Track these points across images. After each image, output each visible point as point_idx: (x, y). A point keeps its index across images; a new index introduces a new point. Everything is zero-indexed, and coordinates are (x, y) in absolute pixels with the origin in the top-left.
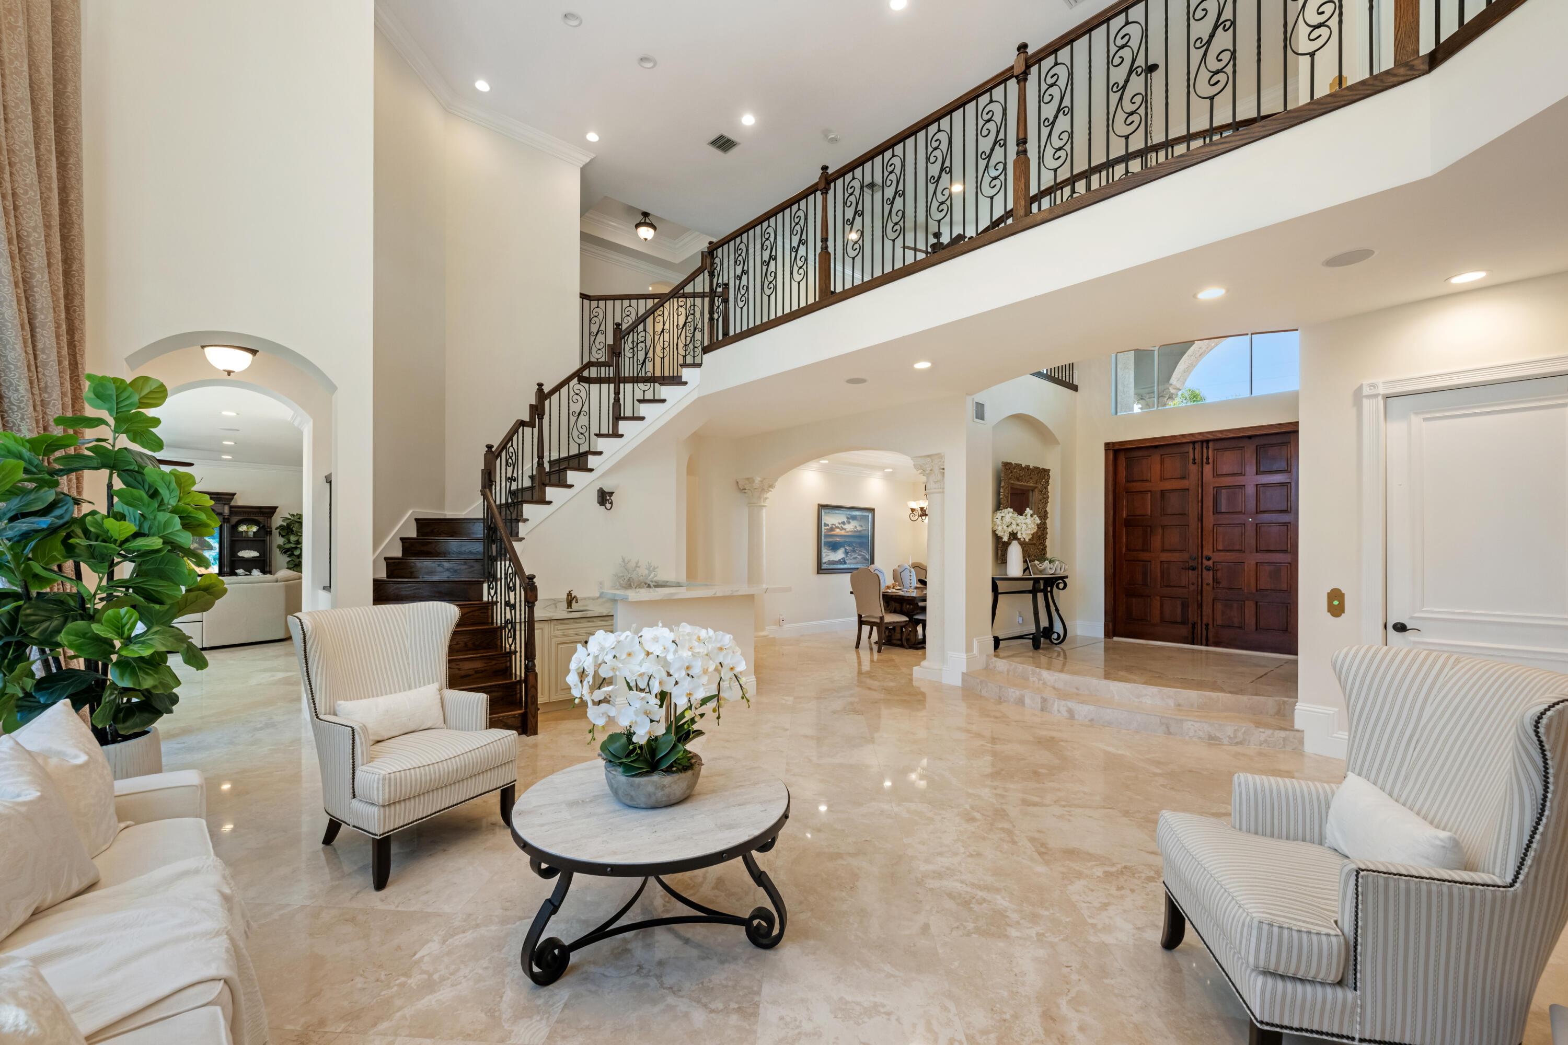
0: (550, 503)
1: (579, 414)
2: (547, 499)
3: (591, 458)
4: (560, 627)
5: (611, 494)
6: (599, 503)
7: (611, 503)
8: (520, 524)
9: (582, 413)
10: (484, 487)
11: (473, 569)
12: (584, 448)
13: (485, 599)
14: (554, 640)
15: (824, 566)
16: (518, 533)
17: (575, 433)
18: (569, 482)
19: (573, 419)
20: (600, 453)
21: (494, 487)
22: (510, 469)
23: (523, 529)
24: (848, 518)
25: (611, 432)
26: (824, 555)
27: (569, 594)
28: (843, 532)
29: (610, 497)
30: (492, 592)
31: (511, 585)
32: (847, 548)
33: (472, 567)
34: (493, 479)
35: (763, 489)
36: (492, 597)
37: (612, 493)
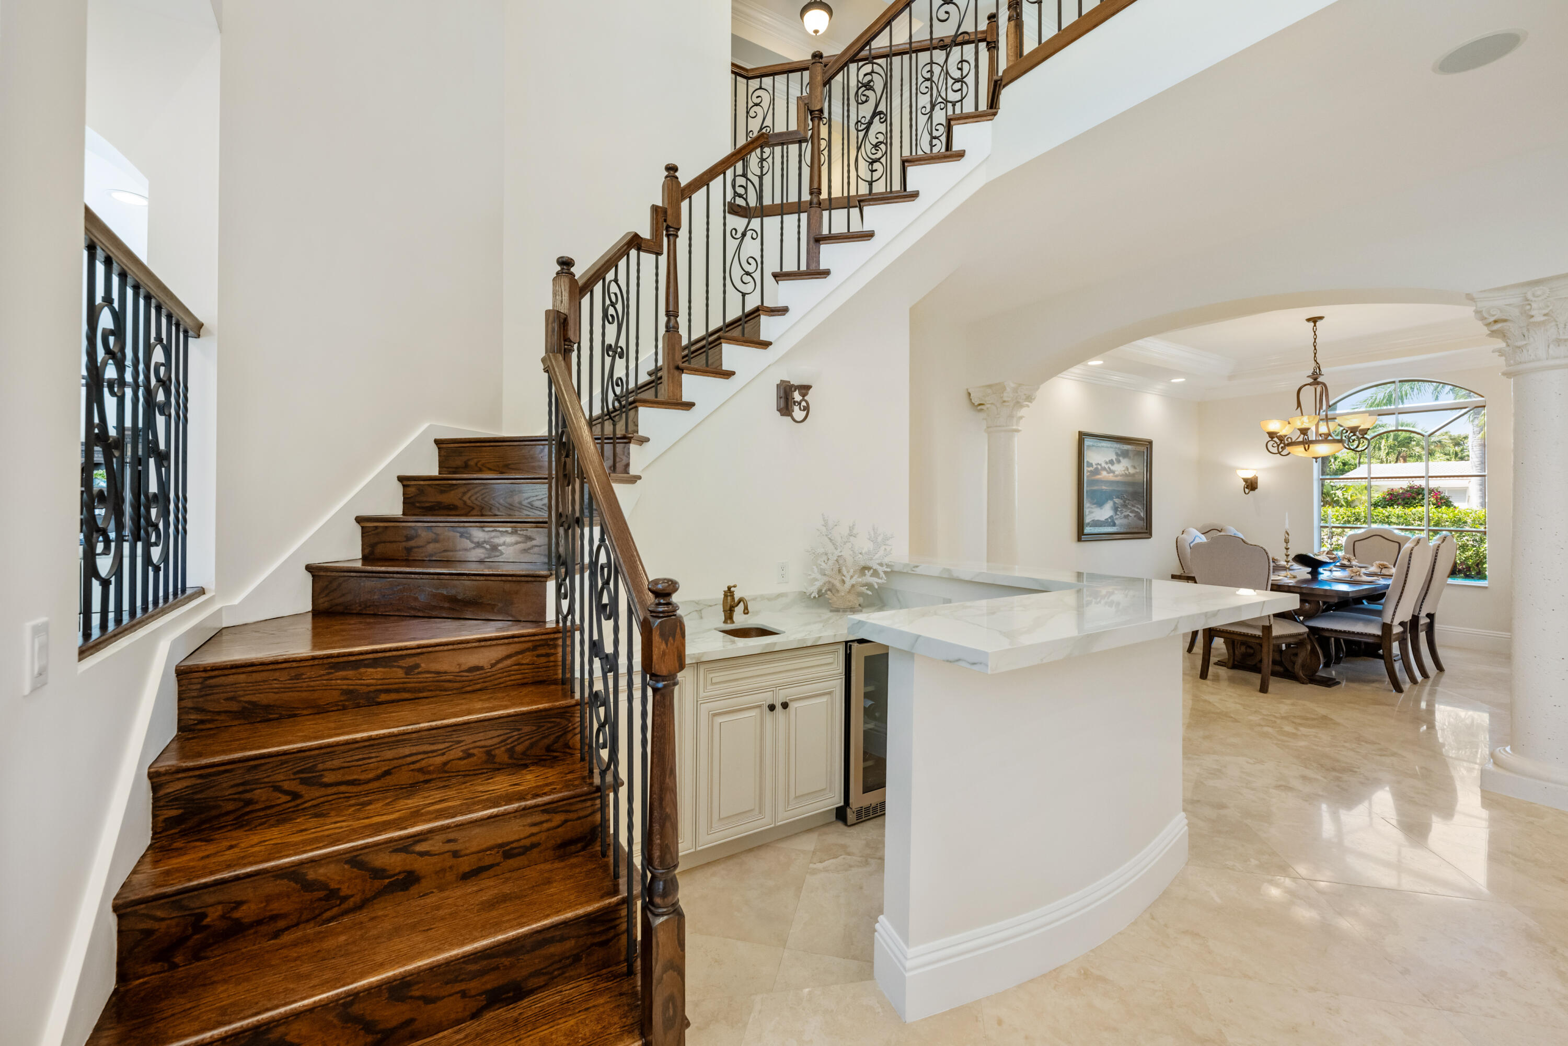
0: (689, 405)
1: (744, 235)
2: (685, 398)
3: (765, 321)
4: (718, 676)
5: (805, 389)
6: (779, 410)
7: (807, 409)
8: (633, 447)
9: (749, 234)
10: (550, 349)
11: (529, 544)
12: (752, 302)
13: (551, 615)
14: (704, 708)
15: (1087, 530)
16: (628, 465)
17: (737, 273)
18: (726, 367)
19: (732, 244)
20: (783, 311)
21: (574, 355)
22: (611, 329)
23: (638, 458)
24: (1117, 454)
25: (803, 267)
26: (1086, 511)
27: (729, 592)
28: (1110, 477)
29: (804, 395)
30: (565, 604)
31: (605, 600)
32: (1117, 500)
33: (530, 539)
34: (571, 335)
35: (1018, 402)
36: (565, 618)
37: (808, 388)
